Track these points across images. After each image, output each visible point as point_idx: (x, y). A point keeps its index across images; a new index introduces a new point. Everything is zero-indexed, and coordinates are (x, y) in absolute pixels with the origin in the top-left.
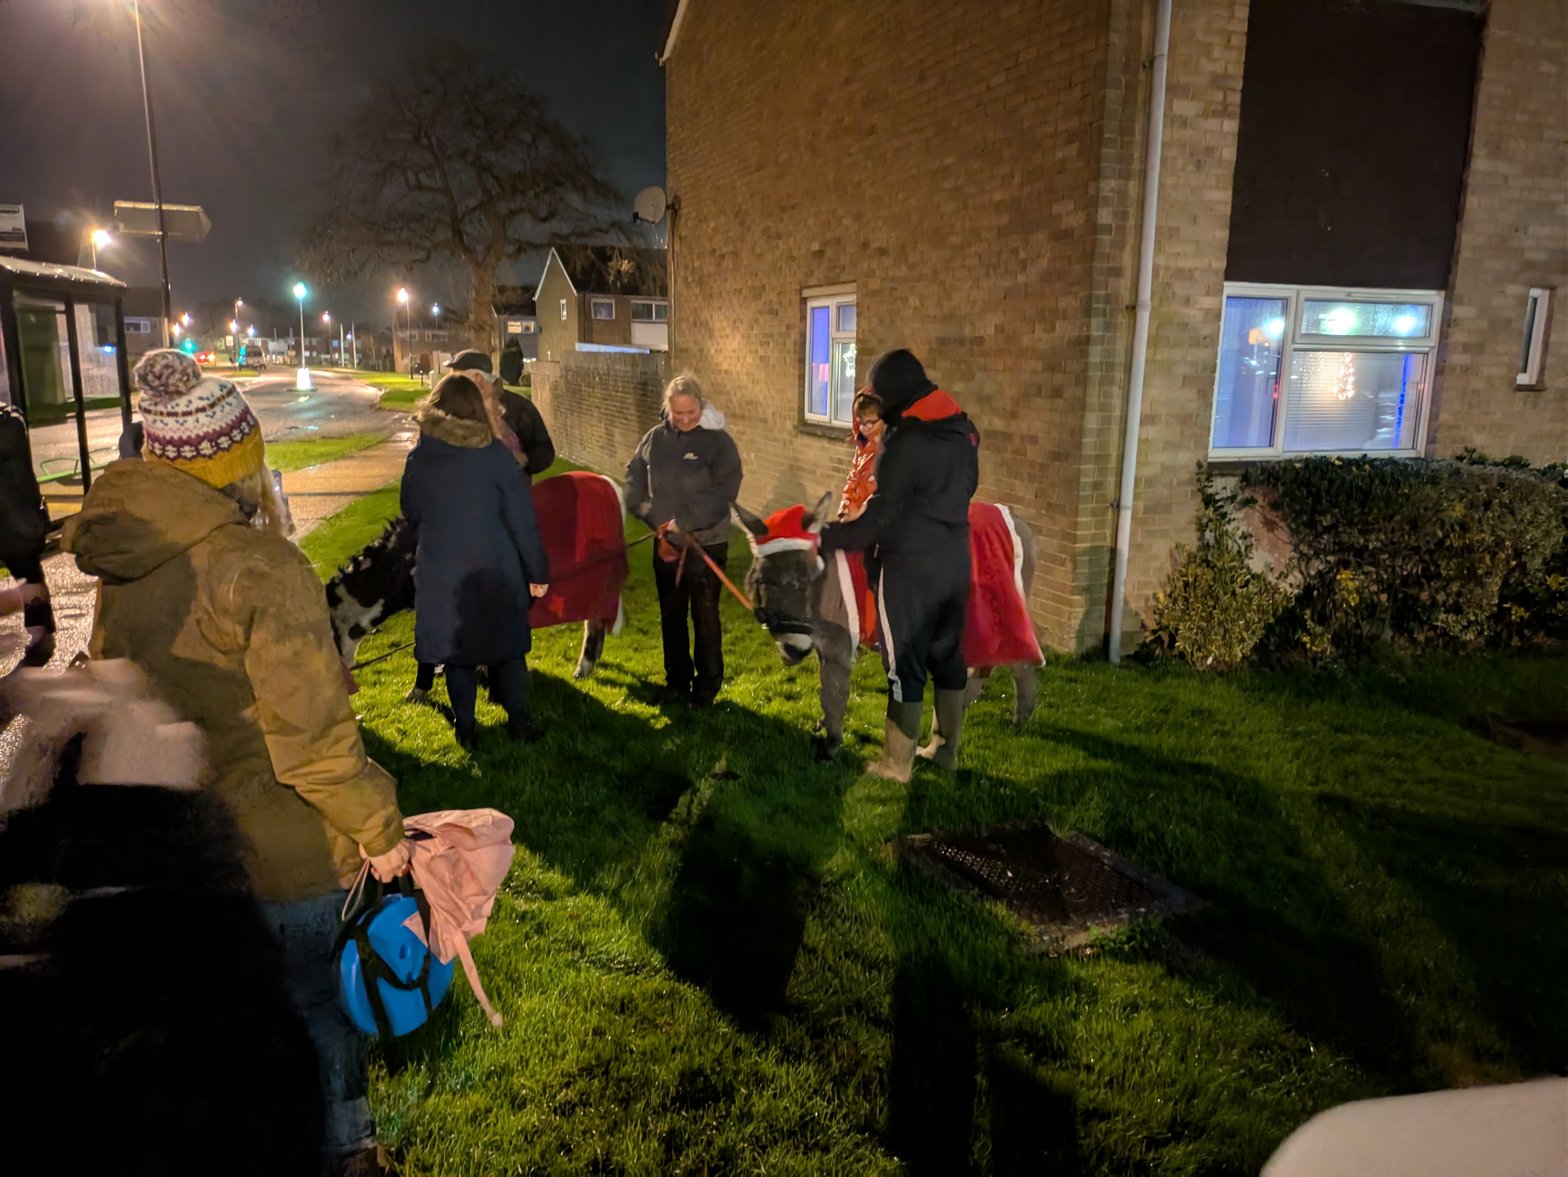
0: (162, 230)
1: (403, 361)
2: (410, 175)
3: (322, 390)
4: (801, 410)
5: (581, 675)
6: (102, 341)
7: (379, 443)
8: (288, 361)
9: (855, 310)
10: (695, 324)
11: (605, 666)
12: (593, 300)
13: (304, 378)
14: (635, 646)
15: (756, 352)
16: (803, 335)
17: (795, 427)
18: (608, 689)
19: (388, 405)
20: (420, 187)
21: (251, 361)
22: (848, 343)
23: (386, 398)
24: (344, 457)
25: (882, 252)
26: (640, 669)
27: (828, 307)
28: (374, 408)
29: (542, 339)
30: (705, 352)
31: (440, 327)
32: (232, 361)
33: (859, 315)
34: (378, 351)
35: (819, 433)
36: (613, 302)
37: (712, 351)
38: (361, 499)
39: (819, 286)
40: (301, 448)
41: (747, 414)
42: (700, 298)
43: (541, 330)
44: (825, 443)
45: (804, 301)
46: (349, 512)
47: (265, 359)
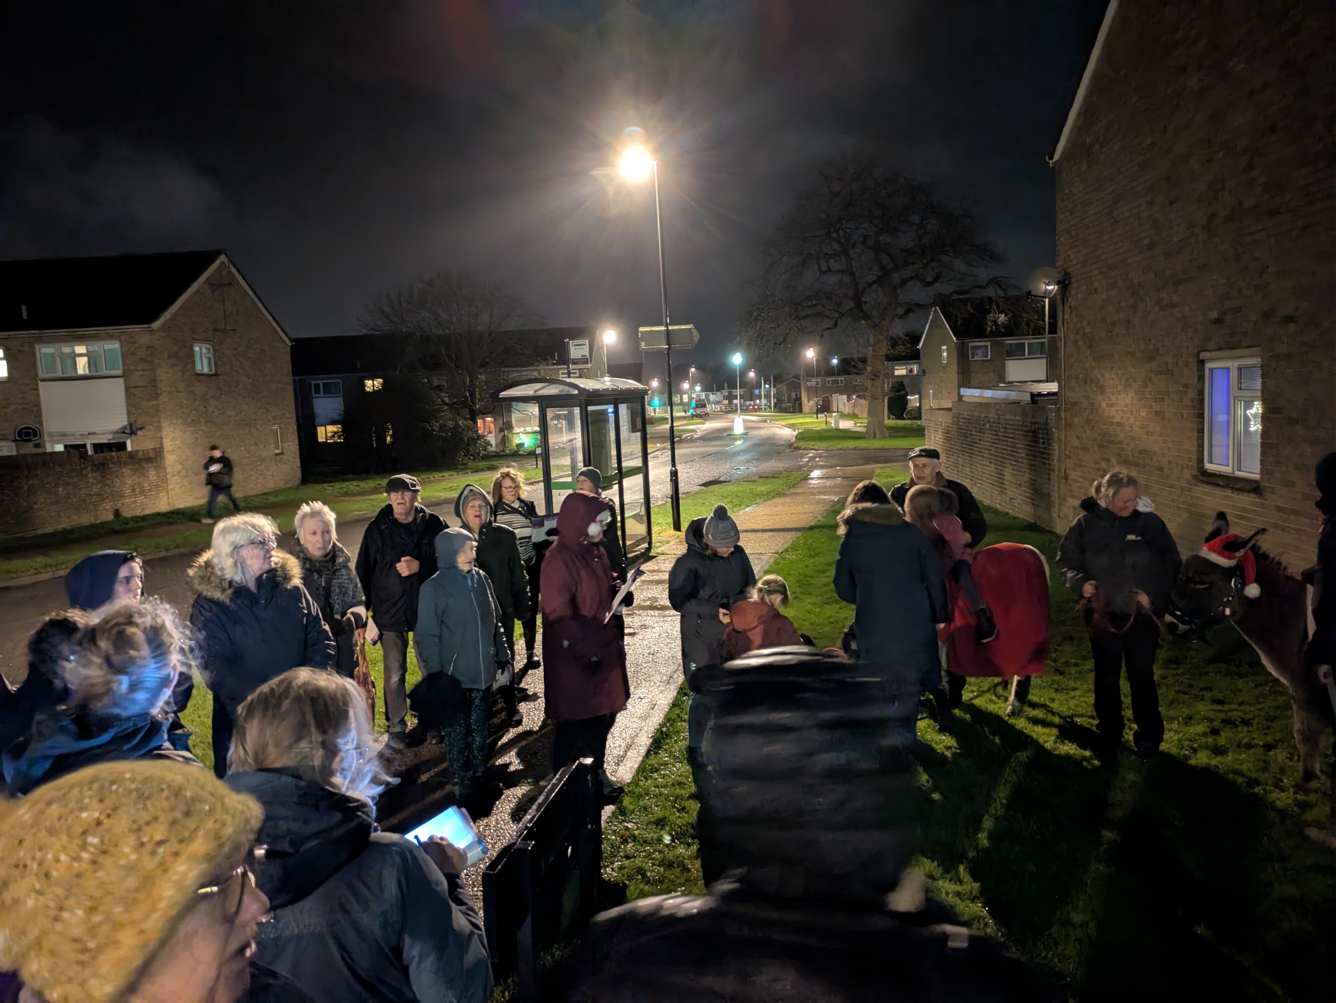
0: (668, 344)
1: (808, 404)
2: (822, 262)
3: (753, 433)
4: (1201, 461)
5: (1013, 714)
6: (634, 430)
7: (801, 480)
8: (723, 408)
9: (1259, 372)
10: (1086, 382)
11: (1034, 705)
12: (971, 344)
13: (738, 423)
14: (1056, 686)
15: (1151, 407)
16: (1201, 393)
17: (1194, 477)
18: (1039, 729)
19: (802, 444)
20: (829, 270)
21: (699, 411)
22: (1253, 401)
23: (800, 437)
24: (780, 495)
25: (1289, 319)
26: (1064, 710)
27: (1228, 368)
28: (792, 447)
29: (925, 380)
30: (1096, 405)
31: (839, 375)
32: (685, 412)
33: (1263, 376)
34: (789, 396)
35: (1221, 483)
36: (989, 344)
37: (1104, 405)
38: (799, 534)
39: (1219, 349)
40: (746, 487)
41: (1141, 462)
42: (1091, 358)
43: (924, 372)
44: (1228, 493)
45: (1202, 363)
46: (794, 547)
47: (709, 408)
